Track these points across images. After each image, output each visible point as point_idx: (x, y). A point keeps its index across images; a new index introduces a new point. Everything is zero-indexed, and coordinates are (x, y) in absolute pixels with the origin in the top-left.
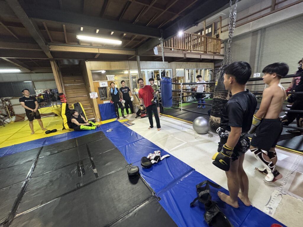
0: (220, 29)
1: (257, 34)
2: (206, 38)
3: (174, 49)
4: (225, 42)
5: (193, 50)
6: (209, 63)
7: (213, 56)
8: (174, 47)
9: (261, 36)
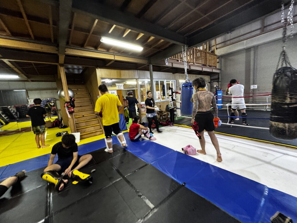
0: (215, 46)
1: (250, 51)
2: (206, 53)
3: (180, 60)
4: (220, 57)
5: (196, 63)
6: (206, 76)
7: (212, 70)
8: (180, 59)
9: (255, 53)
